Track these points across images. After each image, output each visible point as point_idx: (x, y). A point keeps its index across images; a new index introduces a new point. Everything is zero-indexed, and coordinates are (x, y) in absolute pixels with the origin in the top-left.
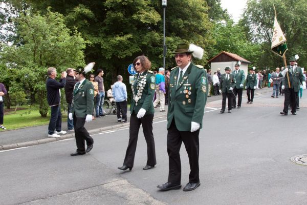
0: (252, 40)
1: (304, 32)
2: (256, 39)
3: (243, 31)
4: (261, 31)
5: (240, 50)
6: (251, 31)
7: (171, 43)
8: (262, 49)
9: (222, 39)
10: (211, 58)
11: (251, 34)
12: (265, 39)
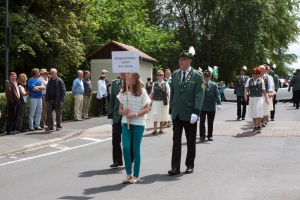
0: (160, 22)
1: (239, 14)
2: (166, 22)
3: (144, 7)
4: (173, 9)
5: (141, 40)
6: (157, 8)
7: (19, 25)
8: (176, 39)
9: (109, 20)
10: (91, 51)
11: (157, 12)
12: (180, 23)
